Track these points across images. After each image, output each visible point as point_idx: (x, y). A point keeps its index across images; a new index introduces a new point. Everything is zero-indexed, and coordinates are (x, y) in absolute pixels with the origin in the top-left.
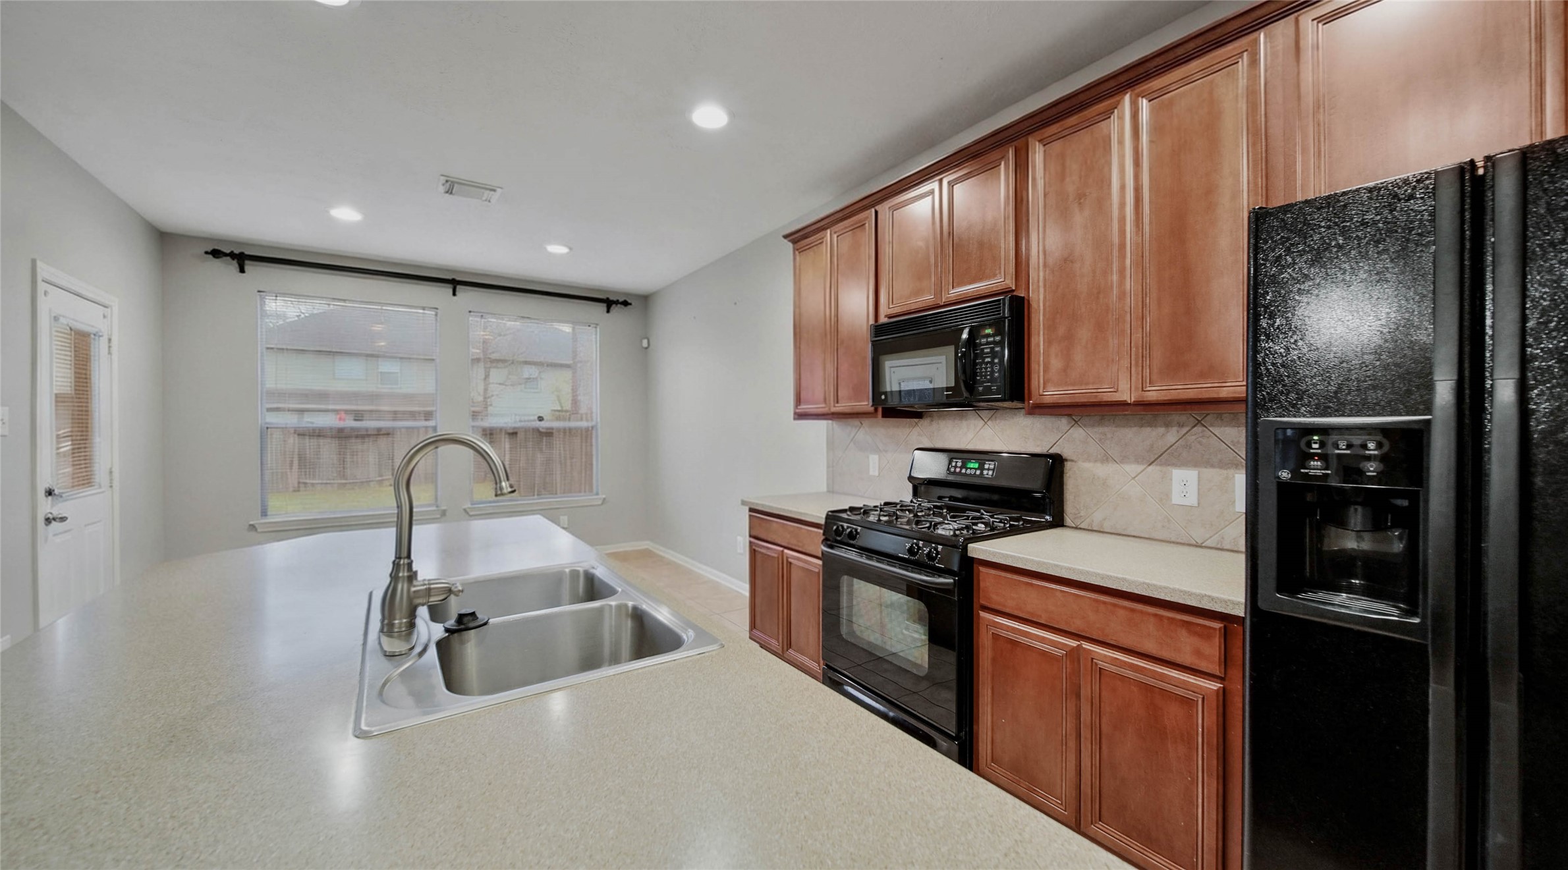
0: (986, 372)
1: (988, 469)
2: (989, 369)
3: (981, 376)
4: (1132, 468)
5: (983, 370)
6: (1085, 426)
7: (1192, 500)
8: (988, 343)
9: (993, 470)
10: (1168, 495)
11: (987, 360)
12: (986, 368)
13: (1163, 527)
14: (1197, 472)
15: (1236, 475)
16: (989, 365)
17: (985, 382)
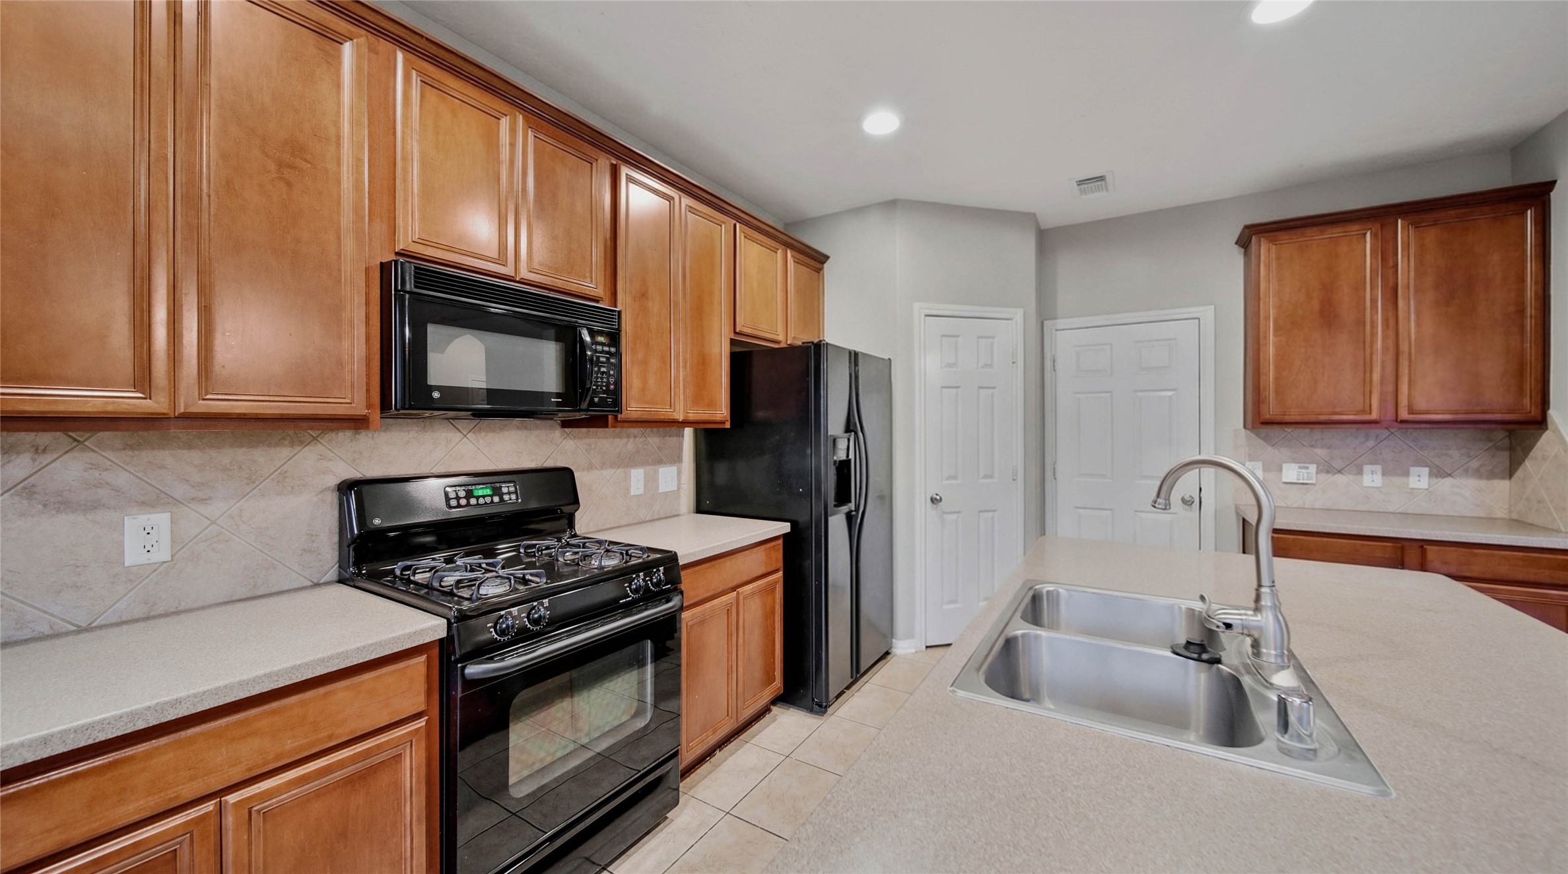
0: (602, 382)
1: (509, 493)
2: (605, 380)
3: (597, 386)
4: (608, 473)
5: (599, 380)
6: (575, 438)
7: (641, 491)
8: (603, 352)
9: (516, 492)
10: (628, 489)
11: (603, 369)
12: (602, 378)
13: (626, 514)
14: (643, 470)
15: (660, 469)
16: (604, 376)
17: (600, 393)
